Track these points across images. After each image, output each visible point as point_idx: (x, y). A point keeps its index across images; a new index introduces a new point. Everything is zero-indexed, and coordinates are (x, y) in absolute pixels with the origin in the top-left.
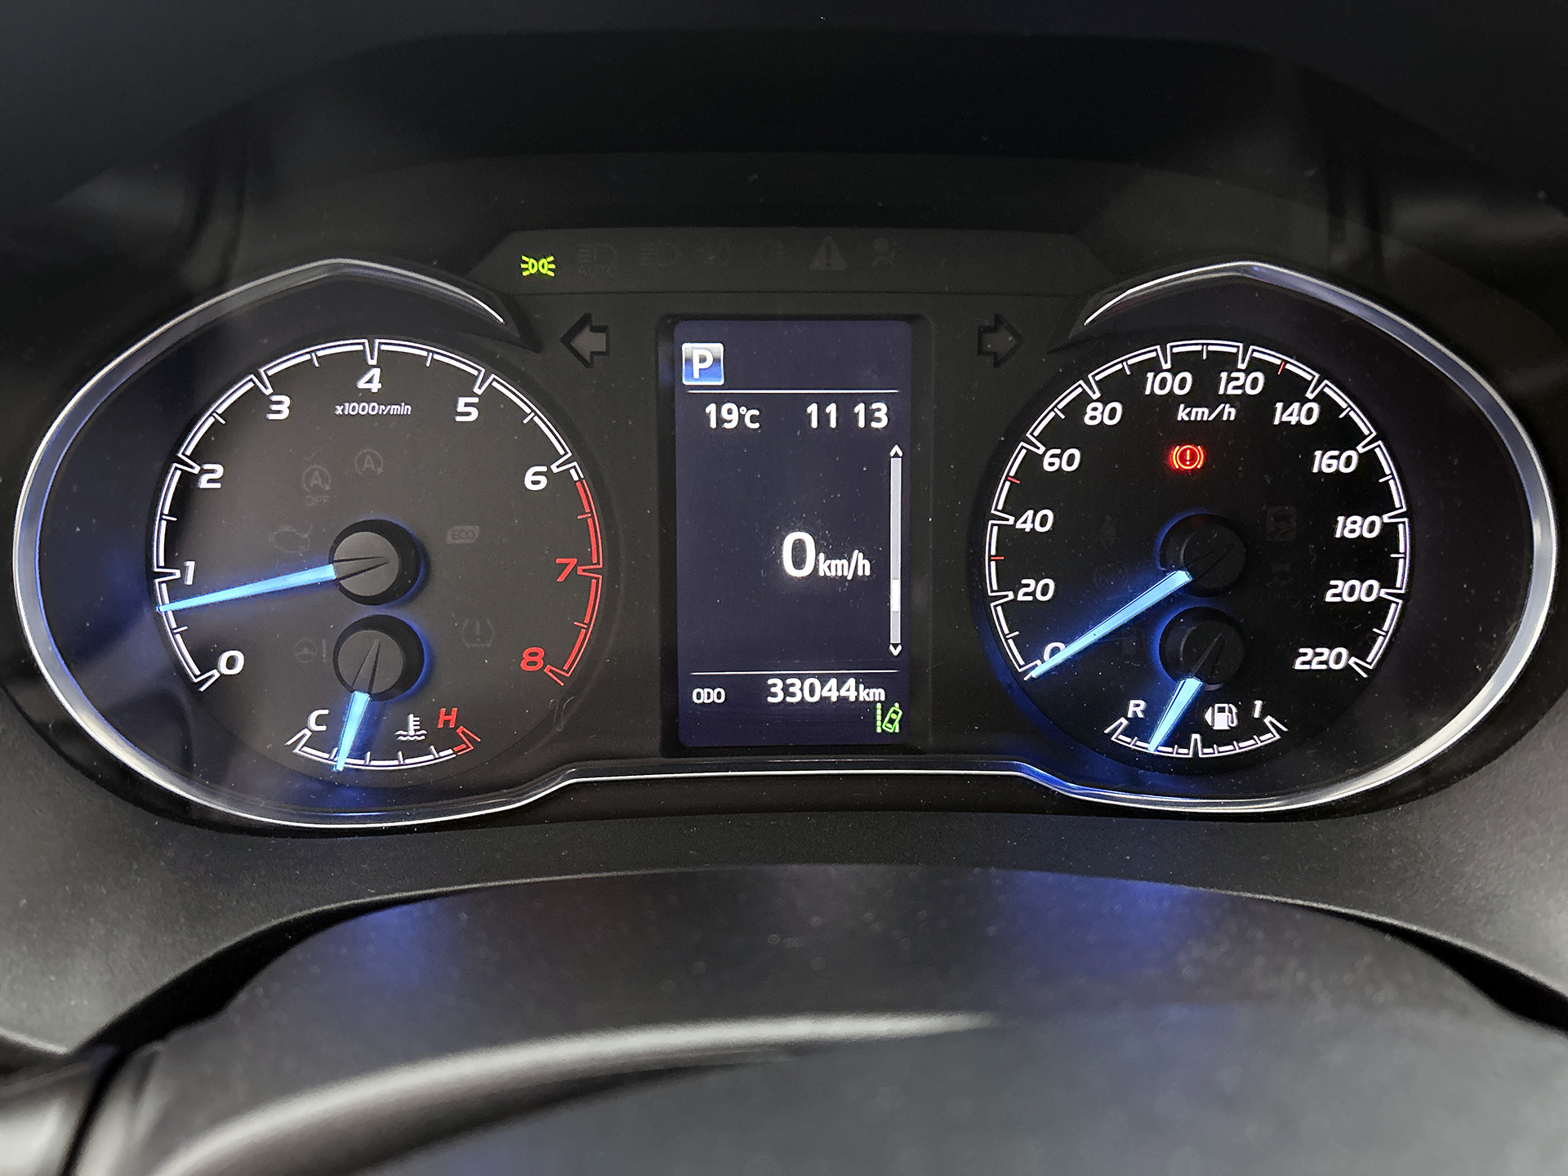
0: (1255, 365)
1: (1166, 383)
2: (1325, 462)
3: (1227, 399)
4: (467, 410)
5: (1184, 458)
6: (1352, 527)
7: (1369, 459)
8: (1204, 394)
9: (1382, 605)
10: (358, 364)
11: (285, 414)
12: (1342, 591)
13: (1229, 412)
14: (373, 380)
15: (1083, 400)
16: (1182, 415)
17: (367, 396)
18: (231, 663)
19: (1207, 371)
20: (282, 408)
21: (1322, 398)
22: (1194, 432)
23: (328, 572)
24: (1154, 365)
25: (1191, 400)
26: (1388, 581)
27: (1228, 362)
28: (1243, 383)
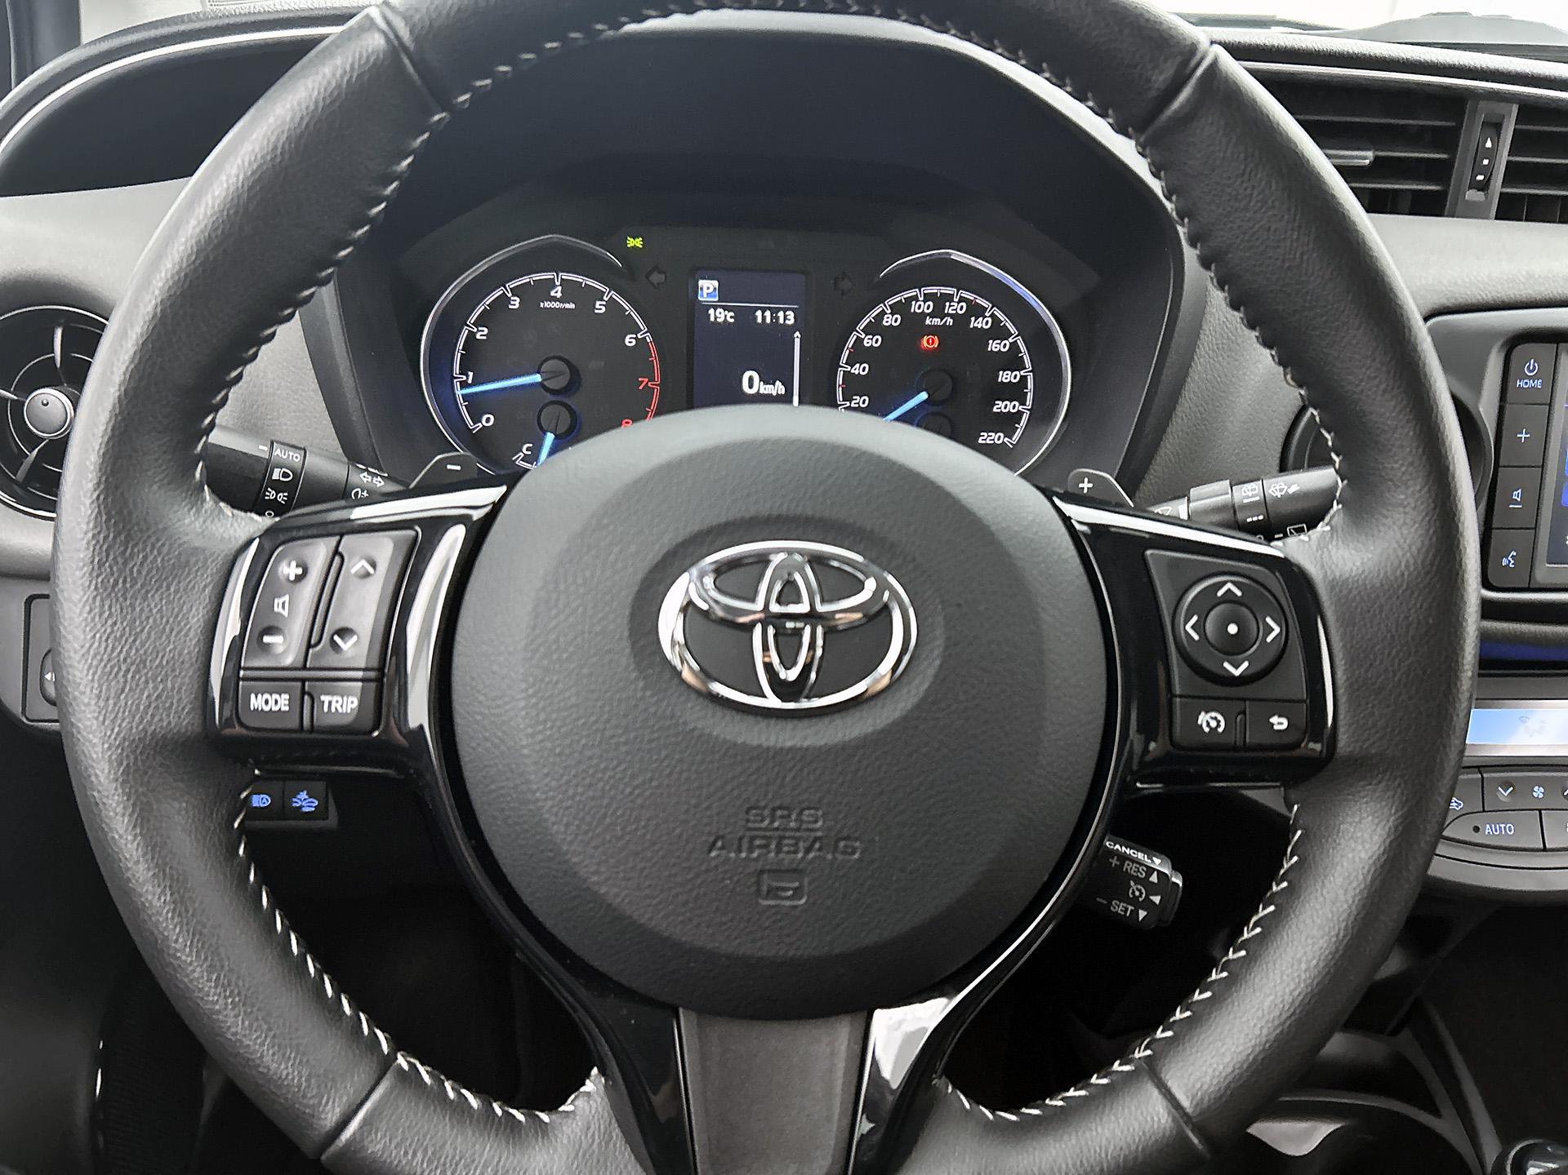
0: (962, 299)
1: (921, 307)
2: (994, 346)
3: (948, 315)
4: (600, 307)
5: (928, 343)
6: (1006, 377)
7: (1014, 345)
8: (939, 312)
9: (1020, 414)
10: (551, 284)
11: (517, 306)
12: (1000, 406)
13: (950, 321)
14: (557, 292)
15: (883, 313)
16: (928, 322)
17: (555, 299)
18: (487, 420)
19: (940, 301)
20: (516, 303)
21: (993, 316)
22: (933, 330)
23: (538, 378)
24: (916, 298)
25: (932, 315)
26: (1023, 403)
27: (950, 298)
28: (956, 308)
